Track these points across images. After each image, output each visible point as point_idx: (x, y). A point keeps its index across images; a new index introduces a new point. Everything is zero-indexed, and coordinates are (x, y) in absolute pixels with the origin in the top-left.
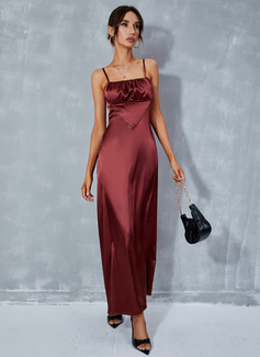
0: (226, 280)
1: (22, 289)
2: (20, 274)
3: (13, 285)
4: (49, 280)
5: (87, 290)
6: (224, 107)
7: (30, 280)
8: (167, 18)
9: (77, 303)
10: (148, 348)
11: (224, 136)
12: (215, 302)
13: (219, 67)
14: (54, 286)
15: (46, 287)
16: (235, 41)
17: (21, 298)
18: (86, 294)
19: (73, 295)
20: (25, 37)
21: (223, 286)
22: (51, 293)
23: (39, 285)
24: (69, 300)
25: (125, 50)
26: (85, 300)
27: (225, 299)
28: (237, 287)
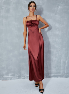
2: (5, 72)
9: (20, 79)
10: (43, 92)
11: (58, 33)
12: (57, 77)
14: (14, 75)
15: (12, 75)
17: (5, 79)
18: (23, 77)
19: (19, 77)
21: (60, 73)
22: (13, 77)
23: (10, 75)
24: (18, 79)
26: (22, 78)
28: (65, 73)
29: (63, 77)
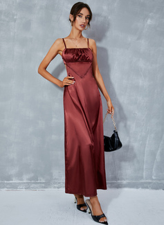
0: (144, 174)
1: (15, 181)
2: (13, 171)
3: (9, 178)
4: (32, 175)
5: (56, 181)
6: (142, 64)
7: (19, 175)
8: (105, 8)
9: (50, 189)
11: (142, 82)
12: (137, 188)
13: (139, 39)
14: (35, 179)
15: (30, 179)
16: (149, 22)
17: (14, 187)
18: (56, 183)
19: (47, 184)
20: (15, 21)
21: (142, 178)
22: (33, 183)
23: (25, 178)
24: (45, 188)
25: (78, 31)
26: (55, 187)
27: (144, 186)
28: (153, 178)
29: (147, 188)
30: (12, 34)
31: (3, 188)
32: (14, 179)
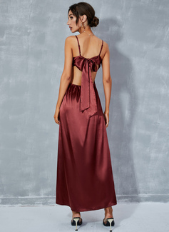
30: (24, 47)
31: (17, 203)
32: (30, 194)
